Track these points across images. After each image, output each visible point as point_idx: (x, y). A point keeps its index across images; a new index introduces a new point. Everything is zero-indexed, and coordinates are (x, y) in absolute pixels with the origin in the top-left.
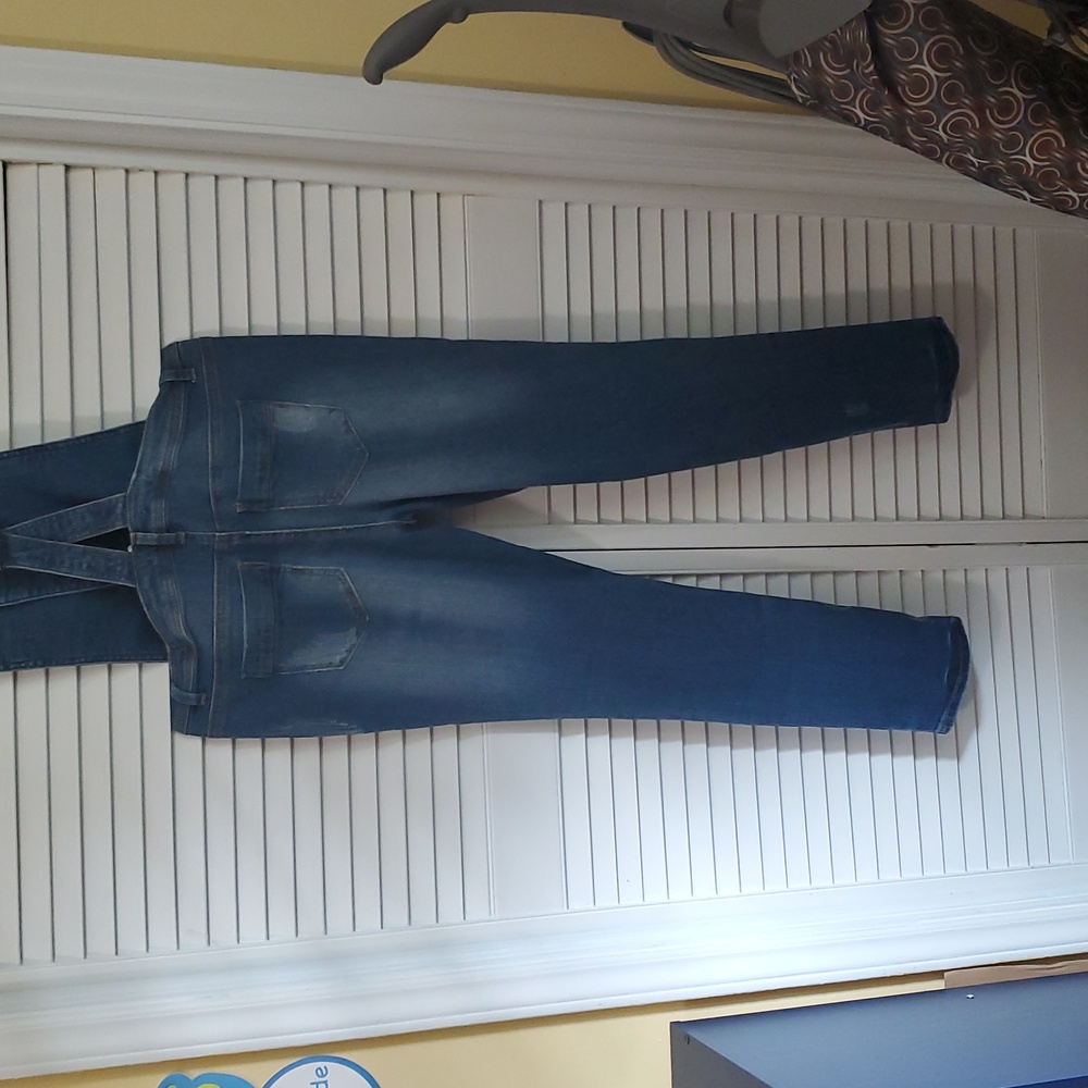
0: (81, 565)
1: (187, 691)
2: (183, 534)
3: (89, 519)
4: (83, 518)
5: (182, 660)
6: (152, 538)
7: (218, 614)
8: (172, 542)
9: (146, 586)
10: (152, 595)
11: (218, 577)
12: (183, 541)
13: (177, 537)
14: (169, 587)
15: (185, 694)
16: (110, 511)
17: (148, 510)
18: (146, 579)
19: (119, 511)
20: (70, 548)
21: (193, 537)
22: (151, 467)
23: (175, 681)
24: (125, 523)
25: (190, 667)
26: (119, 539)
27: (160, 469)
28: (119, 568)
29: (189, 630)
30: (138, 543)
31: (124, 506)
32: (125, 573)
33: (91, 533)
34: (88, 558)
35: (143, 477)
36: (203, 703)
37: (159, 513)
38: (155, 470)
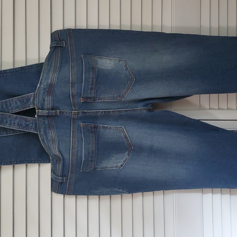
0: (14, 123)
1: (58, 176)
2: (59, 111)
3: (19, 103)
4: (16, 103)
5: (56, 163)
6: (45, 112)
7: (72, 146)
8: (54, 114)
9: (42, 133)
10: (45, 137)
11: (73, 130)
12: (58, 114)
13: (56, 112)
14: (52, 134)
15: (57, 177)
16: (28, 100)
17: (44, 100)
18: (42, 130)
19: (31, 100)
20: (10, 116)
21: (63, 113)
22: (46, 82)
23: (53, 171)
24: (34, 105)
25: (60, 167)
26: (31, 112)
27: (49, 83)
28: (31, 125)
29: (60, 151)
30: (40, 114)
31: (34, 99)
32: (34, 127)
33: (19, 109)
34: (18, 120)
35: (42, 86)
36: (64, 181)
37: (48, 102)
38: (47, 83)
